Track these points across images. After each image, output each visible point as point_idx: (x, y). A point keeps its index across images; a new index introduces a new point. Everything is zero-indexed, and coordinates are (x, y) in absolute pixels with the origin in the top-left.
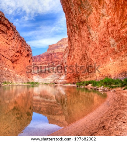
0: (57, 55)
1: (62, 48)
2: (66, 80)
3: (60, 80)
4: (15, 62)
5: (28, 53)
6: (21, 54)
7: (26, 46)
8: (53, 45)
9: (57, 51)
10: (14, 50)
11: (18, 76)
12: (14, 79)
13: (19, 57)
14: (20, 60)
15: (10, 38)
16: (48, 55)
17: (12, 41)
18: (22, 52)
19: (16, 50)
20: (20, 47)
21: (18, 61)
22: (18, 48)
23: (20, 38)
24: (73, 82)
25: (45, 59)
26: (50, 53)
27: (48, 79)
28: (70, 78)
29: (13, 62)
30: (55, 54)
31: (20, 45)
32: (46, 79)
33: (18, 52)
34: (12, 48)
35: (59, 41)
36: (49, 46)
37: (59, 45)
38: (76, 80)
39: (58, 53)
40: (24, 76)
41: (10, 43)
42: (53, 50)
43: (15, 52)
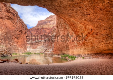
0: (45, 29)
1: (50, 24)
2: (53, 52)
3: (49, 51)
4: (18, 39)
5: (25, 31)
6: (22, 32)
7: (24, 26)
8: (42, 21)
9: (46, 26)
10: (18, 30)
11: (19, 48)
12: (18, 51)
13: (21, 34)
14: (21, 36)
15: (15, 22)
16: (38, 29)
17: (16, 24)
18: (22, 31)
19: (19, 30)
20: (21, 27)
21: (20, 38)
22: (20, 28)
23: (21, 21)
24: (58, 53)
25: (35, 33)
26: (39, 28)
27: (37, 49)
28: (56, 51)
29: (17, 38)
30: (44, 29)
31: (21, 26)
32: (36, 49)
33: (20, 31)
34: (17, 29)
35: (47, 18)
36: (38, 21)
37: (47, 21)
38: (60, 52)
39: (46, 28)
40: (23, 48)
41: (16, 25)
42: (42, 25)
43: (18, 32)
